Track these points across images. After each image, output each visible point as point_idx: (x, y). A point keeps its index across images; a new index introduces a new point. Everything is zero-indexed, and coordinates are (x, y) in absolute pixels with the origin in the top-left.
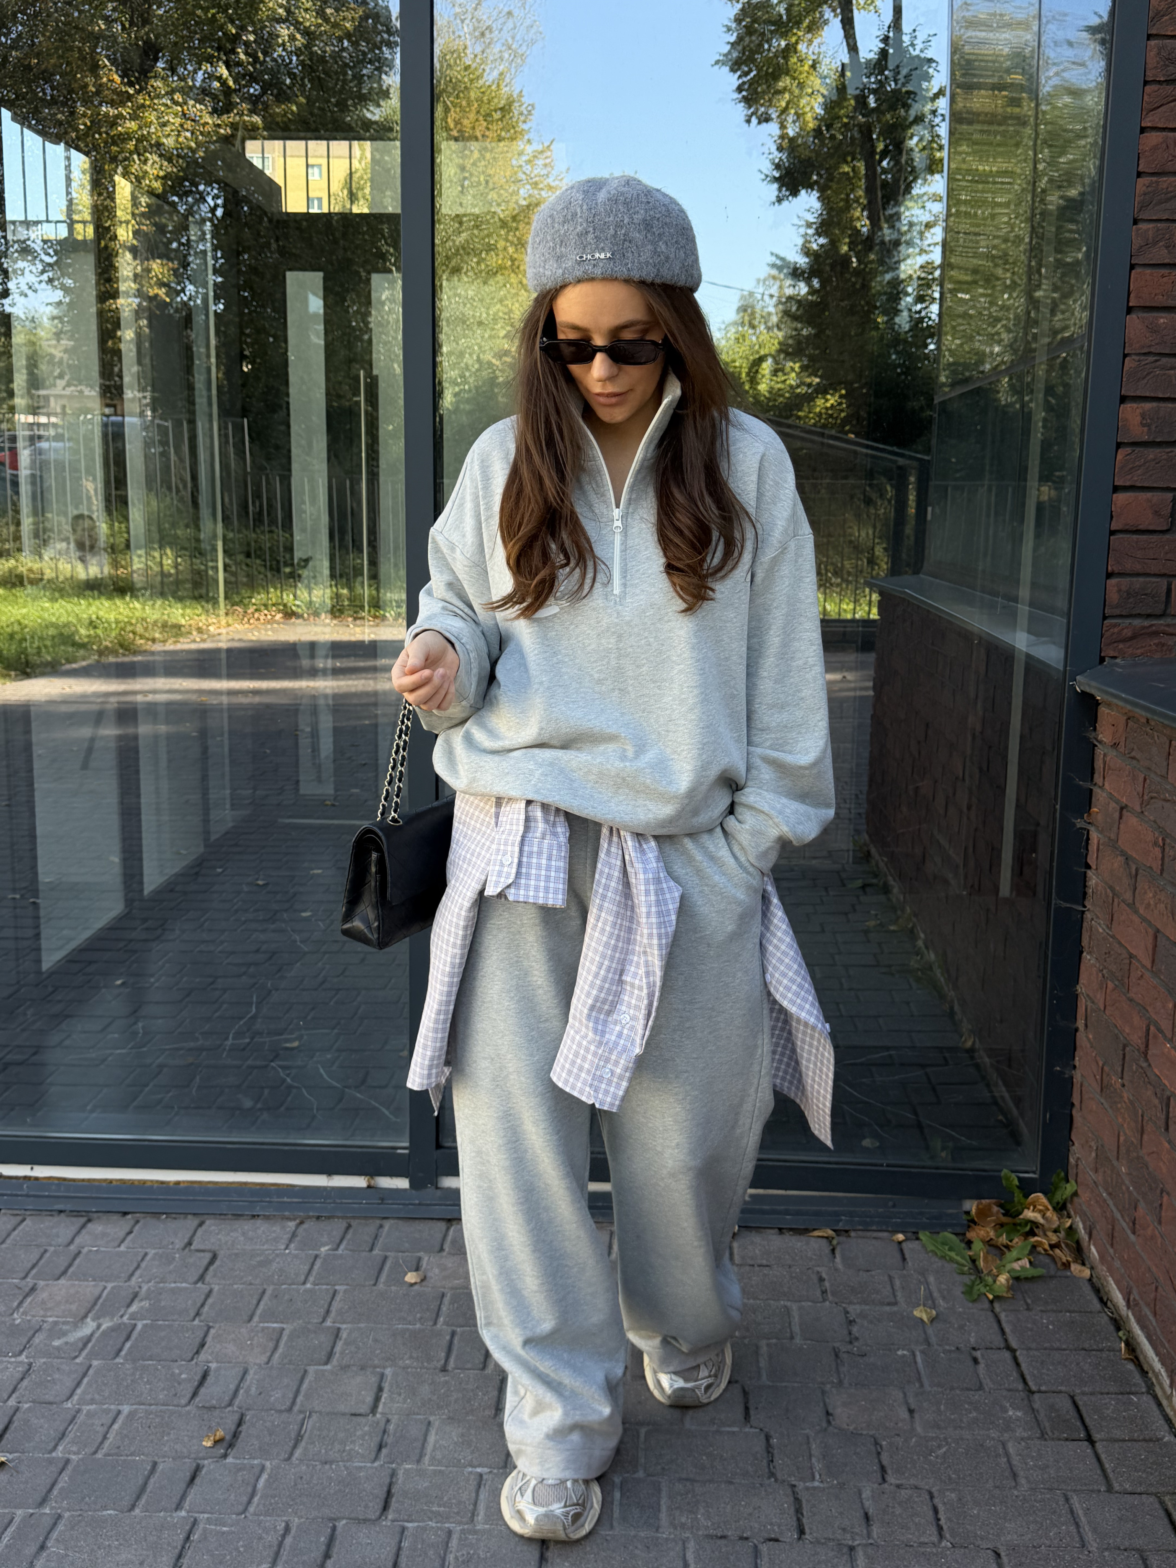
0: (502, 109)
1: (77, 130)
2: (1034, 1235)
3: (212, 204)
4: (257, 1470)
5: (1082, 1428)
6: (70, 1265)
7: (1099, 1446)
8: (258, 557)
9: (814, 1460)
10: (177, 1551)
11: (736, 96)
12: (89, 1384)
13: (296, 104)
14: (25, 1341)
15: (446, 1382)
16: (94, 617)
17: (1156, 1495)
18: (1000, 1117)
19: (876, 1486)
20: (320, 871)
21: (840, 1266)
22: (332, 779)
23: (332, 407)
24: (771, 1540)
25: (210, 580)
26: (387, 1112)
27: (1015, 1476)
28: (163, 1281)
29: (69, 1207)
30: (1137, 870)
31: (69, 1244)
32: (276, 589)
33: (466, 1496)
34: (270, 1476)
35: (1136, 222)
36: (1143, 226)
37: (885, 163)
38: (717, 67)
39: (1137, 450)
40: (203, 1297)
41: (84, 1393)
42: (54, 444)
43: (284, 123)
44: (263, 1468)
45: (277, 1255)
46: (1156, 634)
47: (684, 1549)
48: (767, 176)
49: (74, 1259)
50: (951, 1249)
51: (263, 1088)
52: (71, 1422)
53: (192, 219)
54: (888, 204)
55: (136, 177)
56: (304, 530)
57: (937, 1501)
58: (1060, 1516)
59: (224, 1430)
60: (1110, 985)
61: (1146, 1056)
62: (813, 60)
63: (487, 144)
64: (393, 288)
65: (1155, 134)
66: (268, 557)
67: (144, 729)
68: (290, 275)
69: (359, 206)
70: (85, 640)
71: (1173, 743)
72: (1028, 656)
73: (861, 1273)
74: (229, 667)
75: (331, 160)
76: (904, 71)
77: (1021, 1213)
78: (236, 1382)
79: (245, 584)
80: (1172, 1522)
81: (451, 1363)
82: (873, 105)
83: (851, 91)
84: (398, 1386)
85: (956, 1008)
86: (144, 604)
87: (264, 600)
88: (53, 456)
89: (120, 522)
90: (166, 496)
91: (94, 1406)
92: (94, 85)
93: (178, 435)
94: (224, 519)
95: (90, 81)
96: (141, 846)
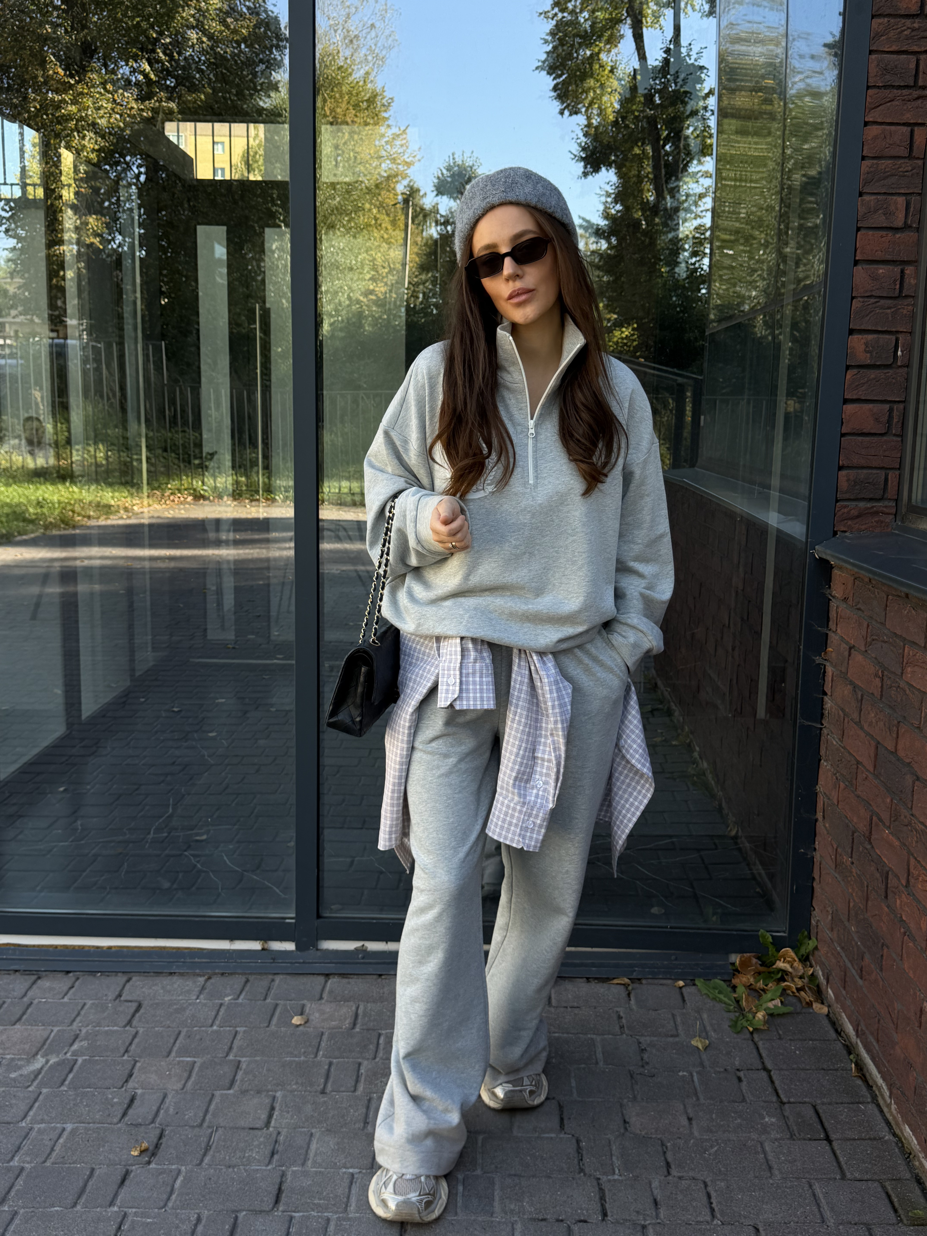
0: (367, 101)
1: (29, 112)
2: (785, 981)
3: (136, 171)
4: (174, 1174)
5: (822, 1130)
6: (24, 1013)
7: (835, 1144)
8: (173, 451)
9: (614, 1158)
11: (553, 94)
12: (40, 1108)
13: (204, 93)
15: (325, 1102)
16: (41, 498)
17: (878, 1181)
18: (758, 890)
19: (662, 1178)
20: (223, 700)
21: (634, 1007)
22: (233, 627)
23: (233, 333)
24: (581, 1221)
25: (136, 472)
26: (277, 891)
27: (770, 1168)
28: (99, 1025)
29: (22, 967)
30: (862, 696)
31: (23, 997)
32: (187, 476)
33: (341, 1191)
34: (184, 1178)
35: (861, 194)
36: (866, 198)
37: (667, 148)
38: (537, 71)
39: (862, 371)
40: (131, 1038)
41: (35, 1114)
42: (8, 361)
43: (195, 108)
44: (179, 1172)
45: (190, 1004)
46: (877, 513)
47: (513, 1229)
48: (575, 155)
49: (27, 1008)
50: (720, 992)
51: (178, 872)
52: (25, 1138)
53: (121, 183)
54: (670, 178)
55: (76, 150)
56: (210, 430)
57: (710, 1189)
58: (805, 1199)
59: (148, 1142)
60: (842, 785)
61: (870, 840)
62: (612, 66)
63: (355, 128)
64: (282, 240)
65: (875, 127)
66: (181, 451)
67: (82, 588)
68: (200, 229)
69: (255, 175)
70: (34, 517)
71: (890, 597)
72: (778, 530)
73: (651, 1012)
74: (151, 538)
75: (232, 138)
76: (682, 76)
77: (774, 964)
78: (158, 1105)
79: (162, 473)
80: (891, 1202)
81: (329, 1088)
82: (658, 102)
83: (641, 91)
84: (286, 1106)
85: (724, 805)
86: (81, 489)
87: (178, 486)
88: (8, 370)
89: (62, 424)
90: (99, 402)
91: (44, 1125)
92: (42, 76)
93: (109, 354)
94: (146, 421)
95: (39, 73)
96: (79, 681)
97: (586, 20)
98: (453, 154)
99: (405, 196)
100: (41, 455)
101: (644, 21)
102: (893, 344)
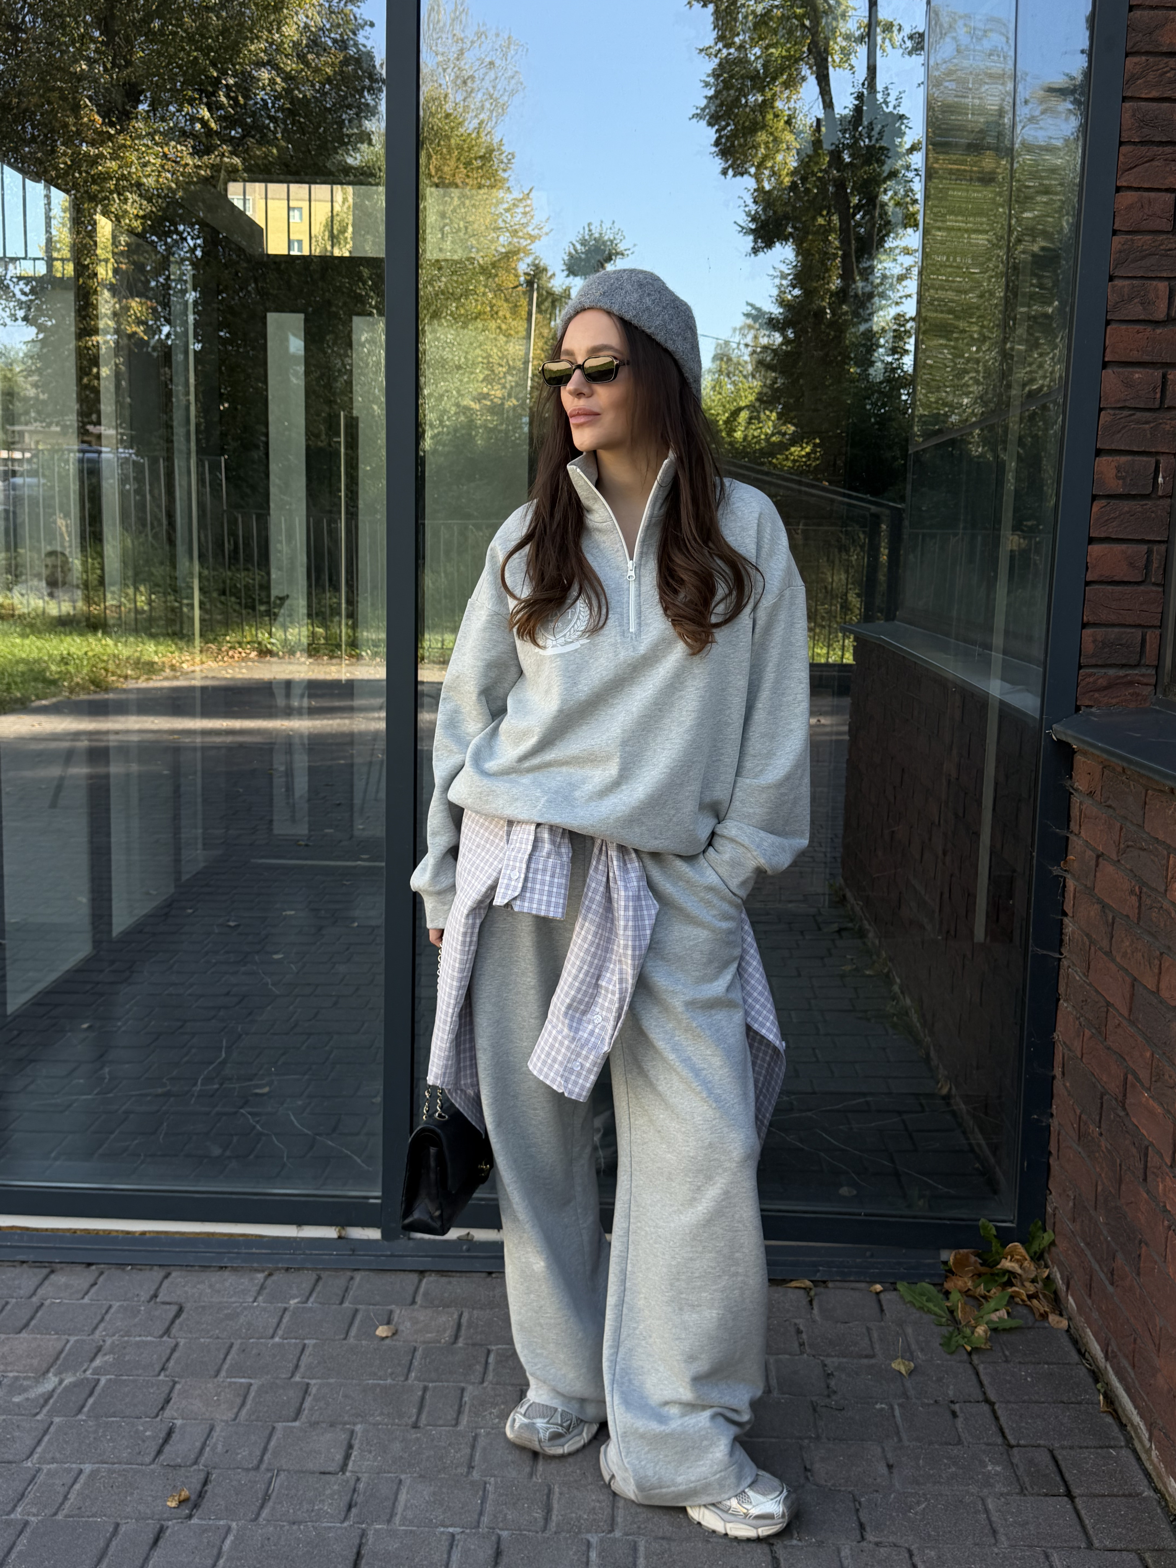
0: (482, 157)
1: (56, 168)
2: (1012, 1285)
3: (192, 244)
4: (222, 1531)
5: (1061, 1483)
6: (32, 1318)
7: (1079, 1502)
8: (232, 594)
11: (714, 149)
12: (50, 1442)
13: (277, 147)
15: (418, 1439)
16: (65, 652)
17: (1136, 1551)
18: (977, 1165)
19: (854, 1544)
20: (293, 912)
21: (818, 1318)
22: (306, 819)
23: (311, 445)
25: (185, 619)
26: (359, 1161)
27: (994, 1532)
28: (128, 1334)
29: (32, 1258)
30: (1114, 918)
31: (31, 1297)
32: (251, 626)
34: (236, 1538)
35: (1111, 278)
36: (1118, 283)
37: (858, 217)
38: (695, 120)
39: (1112, 502)
40: (168, 1351)
41: (44, 1451)
42: (28, 480)
43: (265, 165)
44: (229, 1529)
45: (245, 1308)
46: (1131, 683)
48: (743, 228)
49: (37, 1311)
50: (928, 1300)
51: (231, 1135)
52: (31, 1482)
53: (172, 259)
54: (862, 256)
55: (116, 216)
56: (280, 569)
57: (917, 1559)
59: (189, 1489)
60: (1087, 1033)
61: (1123, 1105)
62: (789, 116)
63: (467, 191)
64: (373, 331)
65: (1130, 193)
66: (243, 594)
67: (115, 769)
68: (271, 317)
69: (340, 249)
70: (57, 676)
71: (1150, 792)
72: (1002, 703)
73: (839, 1325)
74: (203, 705)
75: (313, 203)
76: (878, 128)
77: (998, 1263)
78: (203, 1440)
79: (219, 622)
81: (423, 1421)
82: (848, 160)
83: (827, 146)
84: (368, 1444)
85: (932, 1054)
86: (117, 641)
87: (239, 638)
88: (26, 491)
89: (93, 559)
90: (140, 533)
91: (55, 1465)
92: (75, 124)
93: (154, 472)
94: (200, 557)
95: (71, 120)
96: (110, 886)
97: (757, 58)
98: (589, 224)
99: (528, 278)
100: (66, 598)
101: (830, 59)
102: (1153, 469)
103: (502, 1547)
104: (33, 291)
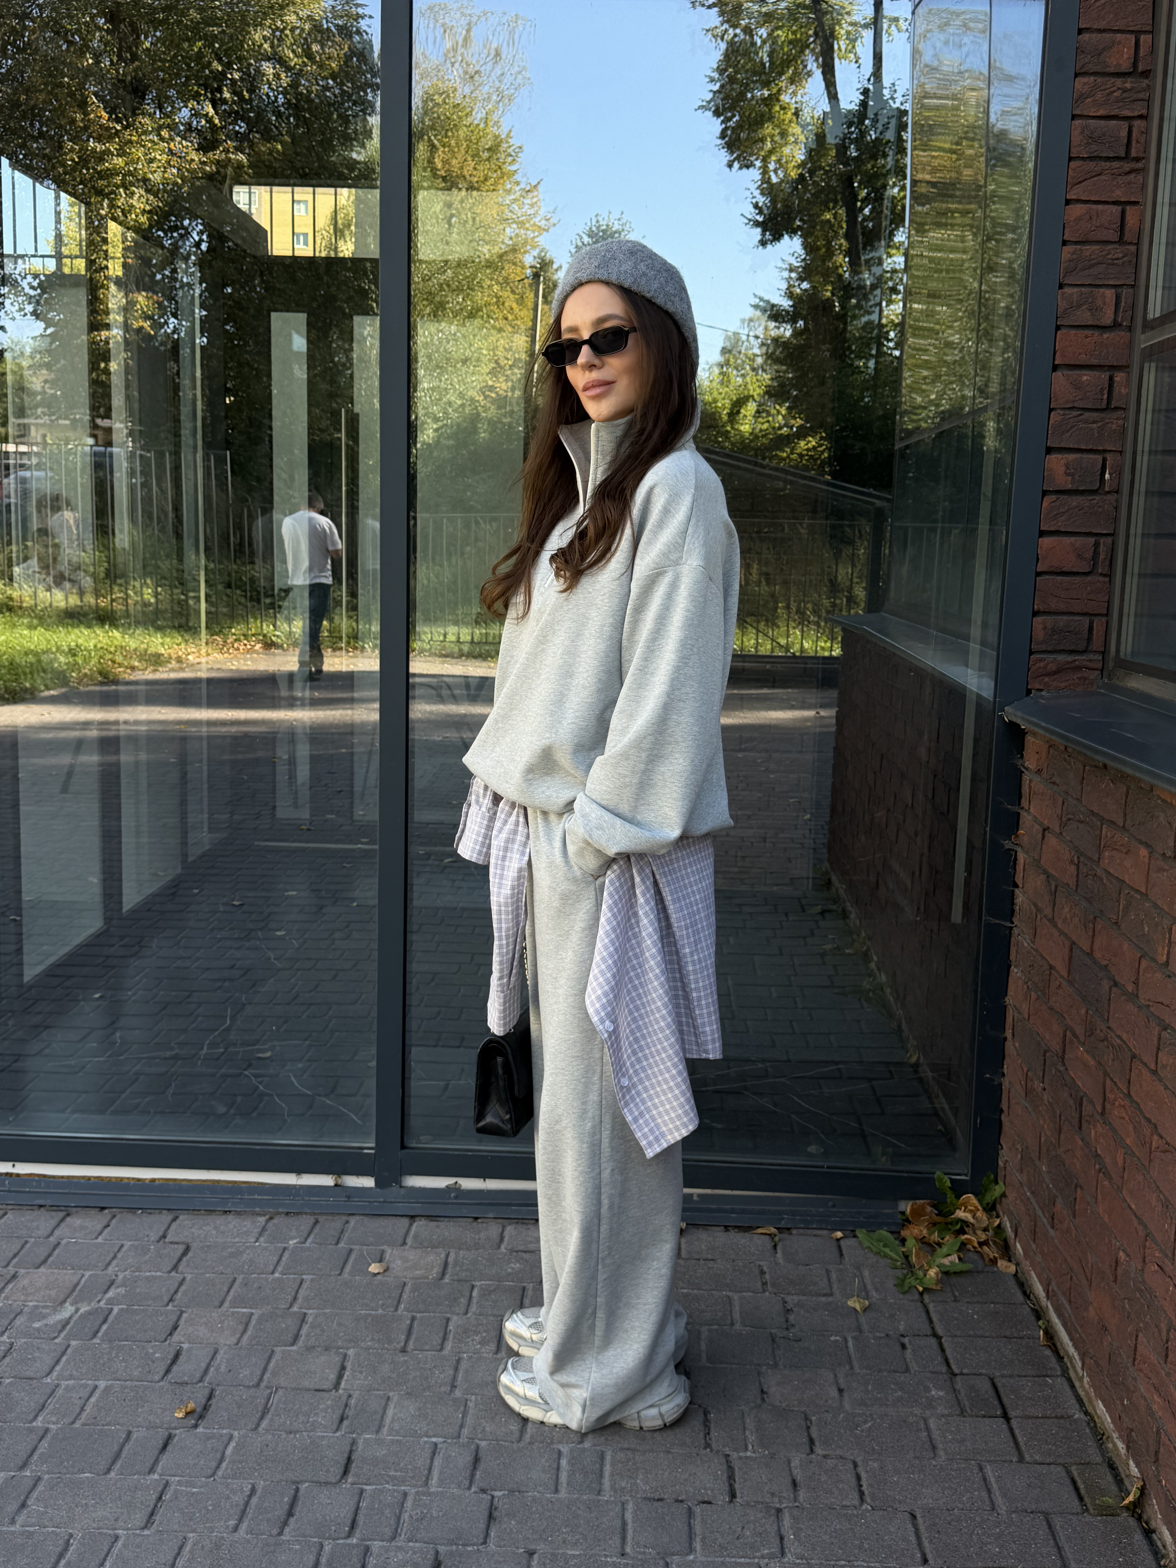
0: (489, 150)
1: (64, 165)
2: (965, 1233)
3: (197, 238)
4: (225, 1439)
5: (999, 1406)
6: (50, 1255)
7: (1014, 1423)
8: (238, 587)
9: (747, 1433)
10: (150, 1509)
11: (719, 141)
12: (68, 1362)
13: (281, 143)
14: (6, 1323)
15: (405, 1361)
16: (73, 644)
17: (1063, 1465)
18: (940, 1127)
19: (804, 1456)
20: (294, 893)
21: (781, 1261)
22: (308, 805)
23: (313, 440)
24: (704, 1502)
25: (192, 612)
26: (355, 1118)
27: (934, 1448)
28: (139, 1269)
29: (49, 1202)
30: (1056, 887)
31: (48, 1236)
32: (256, 619)
33: (422, 1462)
34: (237, 1444)
35: (1061, 286)
36: (1068, 290)
37: (867, 211)
39: (1062, 497)
40: (176, 1284)
41: (62, 1369)
42: (35, 473)
43: (270, 161)
44: (231, 1437)
45: (247, 1247)
46: (1079, 668)
47: (624, 1509)
48: (750, 220)
49: (54, 1250)
50: (885, 1246)
51: (235, 1095)
52: (50, 1395)
53: (177, 253)
54: (869, 247)
55: (123, 211)
57: (860, 1470)
58: (973, 1483)
59: (195, 1402)
60: (1034, 996)
61: (1063, 1061)
62: (796, 108)
64: (372, 329)
65: (1079, 206)
66: (248, 587)
67: (126, 757)
68: (275, 316)
69: (344, 249)
70: (65, 667)
71: (1087, 768)
73: (800, 1267)
74: (209, 696)
75: (317, 201)
77: (952, 1213)
78: (207, 1361)
79: (225, 614)
80: (1077, 1489)
81: (411, 1345)
82: (855, 154)
83: (831, 140)
84: (359, 1365)
85: (904, 1025)
86: (124, 633)
87: (244, 631)
88: (34, 485)
90: (147, 526)
91: (72, 1382)
92: (82, 120)
93: (160, 466)
94: (206, 550)
95: (79, 116)
96: (120, 867)
98: (597, 216)
99: (534, 270)
101: (835, 46)
102: (1100, 466)
103: (480, 1455)
104: (40, 285)
